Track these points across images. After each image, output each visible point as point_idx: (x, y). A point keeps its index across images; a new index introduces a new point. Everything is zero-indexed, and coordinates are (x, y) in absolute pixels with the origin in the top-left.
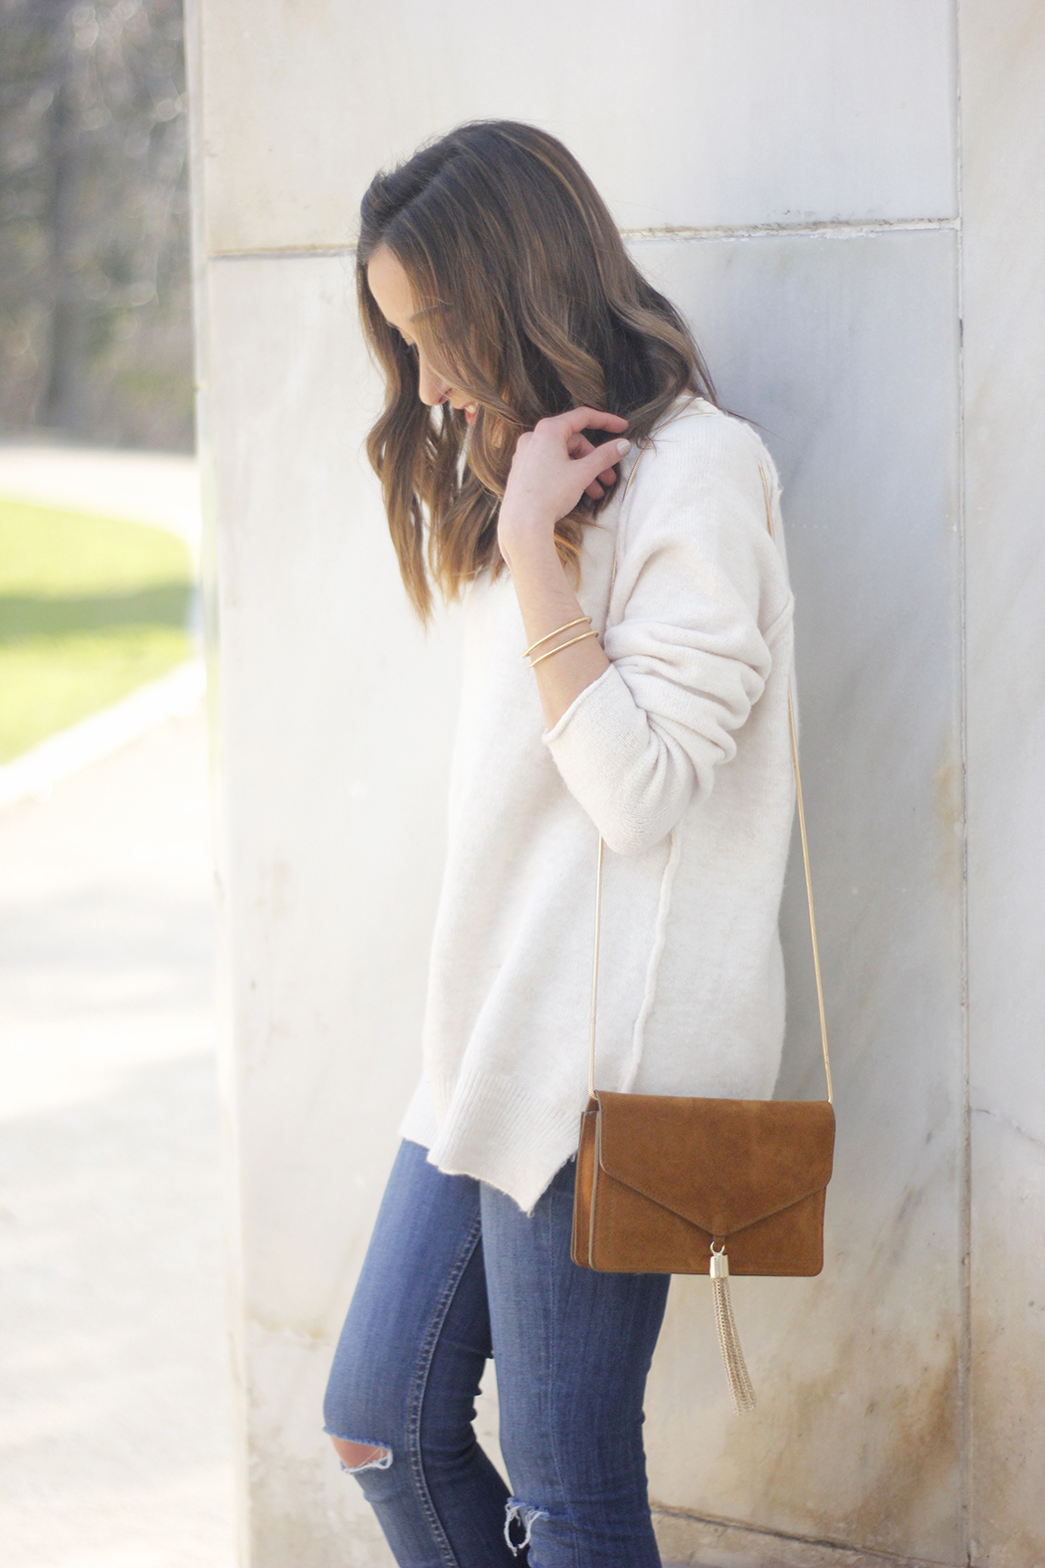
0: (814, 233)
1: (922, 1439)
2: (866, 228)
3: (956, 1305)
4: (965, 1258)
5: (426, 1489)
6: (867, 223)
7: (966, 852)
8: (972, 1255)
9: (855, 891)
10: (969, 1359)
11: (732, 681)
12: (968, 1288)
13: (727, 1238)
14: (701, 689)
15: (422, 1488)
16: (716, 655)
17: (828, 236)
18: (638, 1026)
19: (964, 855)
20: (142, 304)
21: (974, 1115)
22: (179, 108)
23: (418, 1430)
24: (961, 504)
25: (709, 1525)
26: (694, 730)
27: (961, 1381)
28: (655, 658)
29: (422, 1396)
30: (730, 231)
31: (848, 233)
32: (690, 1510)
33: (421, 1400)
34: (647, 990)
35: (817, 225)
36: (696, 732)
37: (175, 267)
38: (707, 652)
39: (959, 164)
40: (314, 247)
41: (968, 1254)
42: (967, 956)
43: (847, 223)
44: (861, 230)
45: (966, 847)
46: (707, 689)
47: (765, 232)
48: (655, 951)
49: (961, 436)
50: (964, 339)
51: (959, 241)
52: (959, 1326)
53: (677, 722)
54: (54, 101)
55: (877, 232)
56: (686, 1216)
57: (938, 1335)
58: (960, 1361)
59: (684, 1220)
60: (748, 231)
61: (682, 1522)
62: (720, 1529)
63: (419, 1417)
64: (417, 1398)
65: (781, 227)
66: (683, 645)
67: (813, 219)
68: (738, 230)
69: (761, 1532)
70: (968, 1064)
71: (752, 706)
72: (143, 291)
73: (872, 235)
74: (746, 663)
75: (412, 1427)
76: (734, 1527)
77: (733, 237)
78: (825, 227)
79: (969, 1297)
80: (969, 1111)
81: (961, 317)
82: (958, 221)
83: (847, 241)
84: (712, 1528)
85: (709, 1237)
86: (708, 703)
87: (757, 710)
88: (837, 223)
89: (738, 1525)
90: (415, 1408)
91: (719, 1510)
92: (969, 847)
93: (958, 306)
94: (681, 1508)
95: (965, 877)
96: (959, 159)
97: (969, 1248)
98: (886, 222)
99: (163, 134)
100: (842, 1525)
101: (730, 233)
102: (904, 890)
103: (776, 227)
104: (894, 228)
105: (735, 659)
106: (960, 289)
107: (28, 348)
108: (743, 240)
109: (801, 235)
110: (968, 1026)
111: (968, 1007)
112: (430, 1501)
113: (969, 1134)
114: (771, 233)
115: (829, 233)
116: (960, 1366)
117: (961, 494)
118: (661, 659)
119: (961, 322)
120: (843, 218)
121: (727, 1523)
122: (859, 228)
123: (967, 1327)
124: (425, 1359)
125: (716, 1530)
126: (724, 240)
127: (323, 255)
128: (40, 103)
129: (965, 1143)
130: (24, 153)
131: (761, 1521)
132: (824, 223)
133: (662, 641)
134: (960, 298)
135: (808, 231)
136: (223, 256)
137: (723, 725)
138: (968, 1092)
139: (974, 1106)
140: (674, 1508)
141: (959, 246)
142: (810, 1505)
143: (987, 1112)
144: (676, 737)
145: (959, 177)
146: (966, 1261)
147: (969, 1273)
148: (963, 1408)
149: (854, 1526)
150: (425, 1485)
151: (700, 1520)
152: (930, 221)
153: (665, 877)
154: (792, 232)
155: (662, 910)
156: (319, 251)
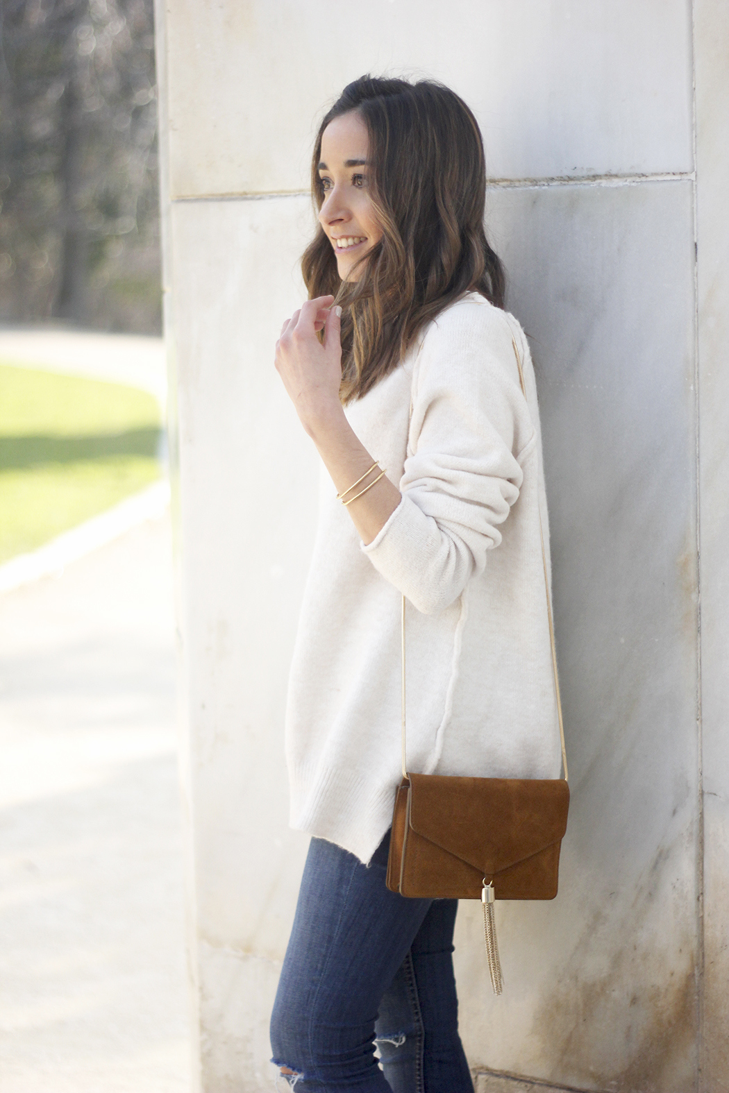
0: (594, 182)
1: (670, 1023)
2: (629, 180)
3: (694, 930)
4: (700, 896)
5: (422, 1060)
6: (630, 175)
7: (700, 613)
8: (704, 894)
9: (622, 640)
10: (703, 967)
11: (495, 491)
12: (702, 917)
13: (494, 875)
14: (471, 499)
15: (419, 1059)
16: (481, 474)
17: (603, 185)
18: (440, 732)
19: (698, 615)
20: (126, 232)
21: (706, 796)
22: (151, 96)
23: (421, 1019)
24: (696, 370)
25: (521, 1083)
26: (470, 528)
27: (697, 982)
28: (439, 479)
29: (417, 996)
30: (535, 182)
31: (616, 183)
32: (508, 1072)
33: (417, 999)
34: (446, 708)
35: (595, 177)
36: (472, 529)
37: (149, 207)
38: (475, 473)
39: (694, 134)
40: (245, 193)
41: (702, 894)
42: (701, 686)
43: (616, 176)
44: (626, 181)
45: (700, 609)
46: (475, 499)
47: (559, 183)
48: (452, 681)
49: (696, 323)
50: (699, 256)
51: (694, 188)
52: (695, 943)
53: (458, 523)
54: (65, 91)
55: (637, 182)
56: (466, 861)
57: (681, 950)
58: (696, 968)
59: (466, 863)
60: (547, 182)
61: (502, 1080)
62: (529, 1085)
63: (419, 1010)
64: (414, 999)
65: (570, 179)
66: (458, 470)
67: (592, 173)
68: (540, 181)
69: (557, 1087)
70: (702, 761)
71: (511, 507)
72: (127, 223)
73: (634, 184)
74: (503, 478)
75: (416, 1018)
76: (539, 1084)
77: (537, 185)
78: (601, 179)
79: (703, 924)
80: (702, 794)
81: (695, 241)
82: (694, 173)
83: (616, 188)
84: (523, 1085)
85: (482, 875)
86: (477, 508)
87: (515, 509)
88: (609, 176)
89: (542, 1082)
90: (415, 1005)
91: (528, 1072)
92: (702, 608)
93: (694, 234)
94: (502, 1071)
95: (699, 630)
96: (694, 131)
97: (702, 889)
98: (643, 175)
99: (141, 114)
100: (613, 1083)
101: (535, 183)
102: (657, 640)
103: (566, 178)
104: (649, 179)
105: (496, 476)
106: (695, 221)
107: (45, 263)
108: (544, 188)
109: (584, 184)
110: (701, 734)
111: (701, 721)
112: (422, 1070)
113: (703, 810)
114: (563, 183)
115: (604, 183)
116: (696, 972)
117: (696, 364)
118: (443, 480)
119: (696, 245)
120: (614, 172)
121: (534, 1081)
122: (625, 179)
123: (701, 944)
124: (410, 973)
125: (526, 1086)
126: (531, 188)
127: (252, 199)
128: (54, 94)
129: (700, 816)
130: (42, 127)
131: (558, 1080)
132: (600, 176)
133: (444, 467)
134: (695, 228)
135: (589, 182)
136: (182, 200)
137: (490, 522)
138: (702, 781)
139: (706, 790)
140: (495, 1071)
141: (694, 192)
142: (591, 1068)
143: (715, 794)
144: (458, 533)
145: (694, 143)
146: (701, 899)
147: (703, 906)
148: (698, 1000)
149: (622, 1084)
150: (422, 1058)
151: (514, 1079)
152: (674, 174)
153: (457, 630)
154: (579, 182)
155: (456, 652)
156: (249, 196)
